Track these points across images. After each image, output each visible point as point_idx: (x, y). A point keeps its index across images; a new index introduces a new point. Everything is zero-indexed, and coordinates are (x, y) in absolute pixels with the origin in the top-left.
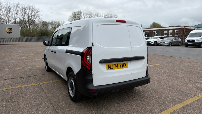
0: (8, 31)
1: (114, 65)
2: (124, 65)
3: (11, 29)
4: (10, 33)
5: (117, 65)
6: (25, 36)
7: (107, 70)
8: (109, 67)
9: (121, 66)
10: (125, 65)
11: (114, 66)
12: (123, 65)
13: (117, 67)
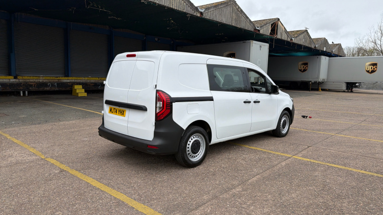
3: (375, 65)
7: (110, 113)
8: (111, 110)
11: (114, 110)
12: (121, 111)
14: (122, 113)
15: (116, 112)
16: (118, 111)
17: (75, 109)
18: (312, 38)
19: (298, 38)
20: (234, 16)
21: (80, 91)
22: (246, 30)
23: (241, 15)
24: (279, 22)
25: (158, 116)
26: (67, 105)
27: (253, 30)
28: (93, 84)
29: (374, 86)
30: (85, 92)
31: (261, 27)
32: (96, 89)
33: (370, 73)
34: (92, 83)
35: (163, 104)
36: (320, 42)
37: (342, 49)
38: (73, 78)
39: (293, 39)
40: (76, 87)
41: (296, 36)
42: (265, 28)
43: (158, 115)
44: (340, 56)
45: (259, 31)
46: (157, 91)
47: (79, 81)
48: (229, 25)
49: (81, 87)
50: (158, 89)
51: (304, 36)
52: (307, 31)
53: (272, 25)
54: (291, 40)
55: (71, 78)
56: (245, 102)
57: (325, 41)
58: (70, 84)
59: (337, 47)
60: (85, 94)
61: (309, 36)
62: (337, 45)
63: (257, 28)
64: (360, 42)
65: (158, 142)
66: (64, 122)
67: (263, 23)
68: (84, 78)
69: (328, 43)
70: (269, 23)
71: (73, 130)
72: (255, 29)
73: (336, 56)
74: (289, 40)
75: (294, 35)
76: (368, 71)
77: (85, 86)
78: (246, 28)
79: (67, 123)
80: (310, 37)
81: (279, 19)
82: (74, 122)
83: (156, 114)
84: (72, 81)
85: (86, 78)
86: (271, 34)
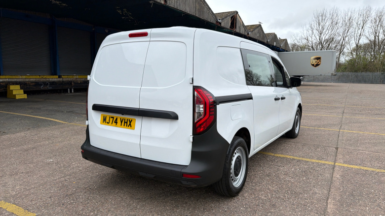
0: (314, 62)
1: (112, 117)
2: (127, 123)
3: (319, 58)
4: (317, 65)
5: (117, 118)
6: (356, 71)
7: (101, 124)
8: (105, 120)
9: (122, 122)
10: (130, 122)
11: (111, 119)
12: (126, 121)
13: (115, 122)
14: (129, 124)
15: (116, 123)
16: (119, 121)
17: (18, 117)
18: (265, 33)
19: (253, 32)
20: (198, 7)
21: (18, 92)
22: (209, 22)
23: (203, 5)
24: (238, 16)
25: (196, 127)
26: (5, 111)
27: (215, 22)
28: (34, 84)
29: (315, 79)
30: (25, 93)
31: (222, 19)
32: (37, 89)
33: (315, 66)
34: (32, 82)
35: (205, 108)
36: (271, 37)
37: (288, 44)
38: (7, 77)
39: (250, 33)
40: (12, 87)
41: (252, 30)
42: (225, 21)
43: (198, 125)
44: (287, 51)
45: (220, 23)
46: (196, 88)
47: (16, 80)
48: (193, 16)
49: (18, 87)
50: (195, 84)
51: (258, 31)
52: (260, 25)
53: (232, 18)
54: (248, 34)
55: (4, 77)
56: (276, 99)
57: (275, 36)
58: (4, 84)
59: (284, 42)
60: (25, 96)
61: (262, 30)
62: (284, 40)
63: (219, 21)
64: (294, 38)
65: (199, 168)
66: (9, 136)
67: (224, 15)
68: (21, 77)
69: (277, 39)
70: (229, 16)
71: (25, 147)
72: (217, 22)
73: (284, 50)
74: (246, 34)
75: (250, 29)
76: (313, 65)
77: (23, 85)
78: (209, 20)
79: (13, 136)
80: (263, 32)
81: (237, 12)
82: (22, 134)
83: (194, 124)
84: (5, 80)
85: (24, 77)
86: (230, 27)
